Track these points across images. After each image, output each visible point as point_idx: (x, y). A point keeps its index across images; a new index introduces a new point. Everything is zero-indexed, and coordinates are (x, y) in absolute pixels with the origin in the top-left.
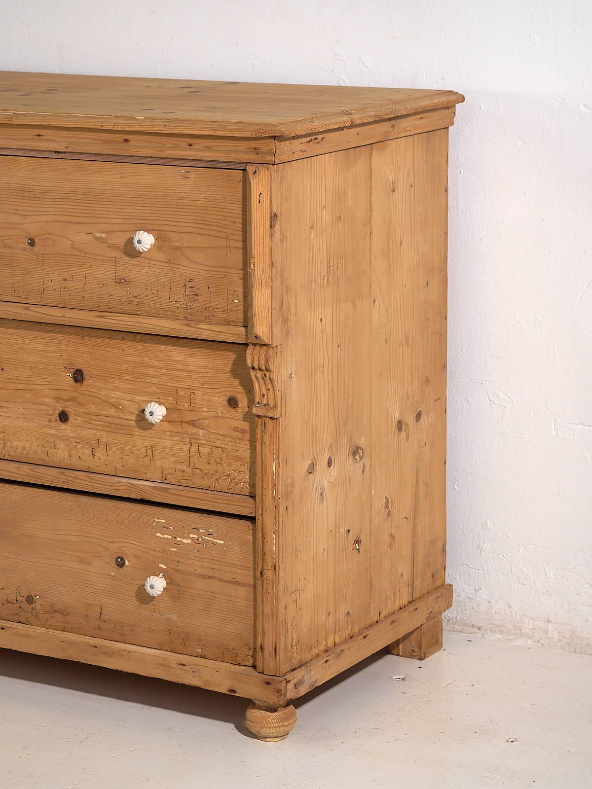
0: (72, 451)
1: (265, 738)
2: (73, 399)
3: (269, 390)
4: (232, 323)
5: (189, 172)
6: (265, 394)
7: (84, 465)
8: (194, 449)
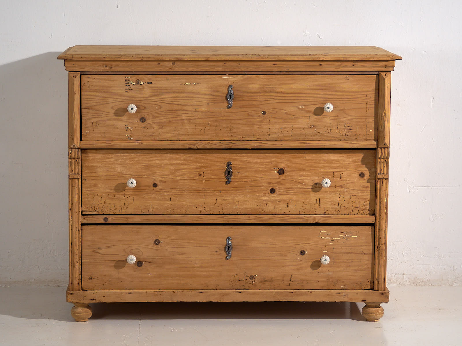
0: (276, 206)
1: (374, 320)
2: (279, 183)
3: (385, 167)
4: (368, 140)
5: (349, 77)
6: (382, 169)
7: (282, 212)
8: (342, 197)
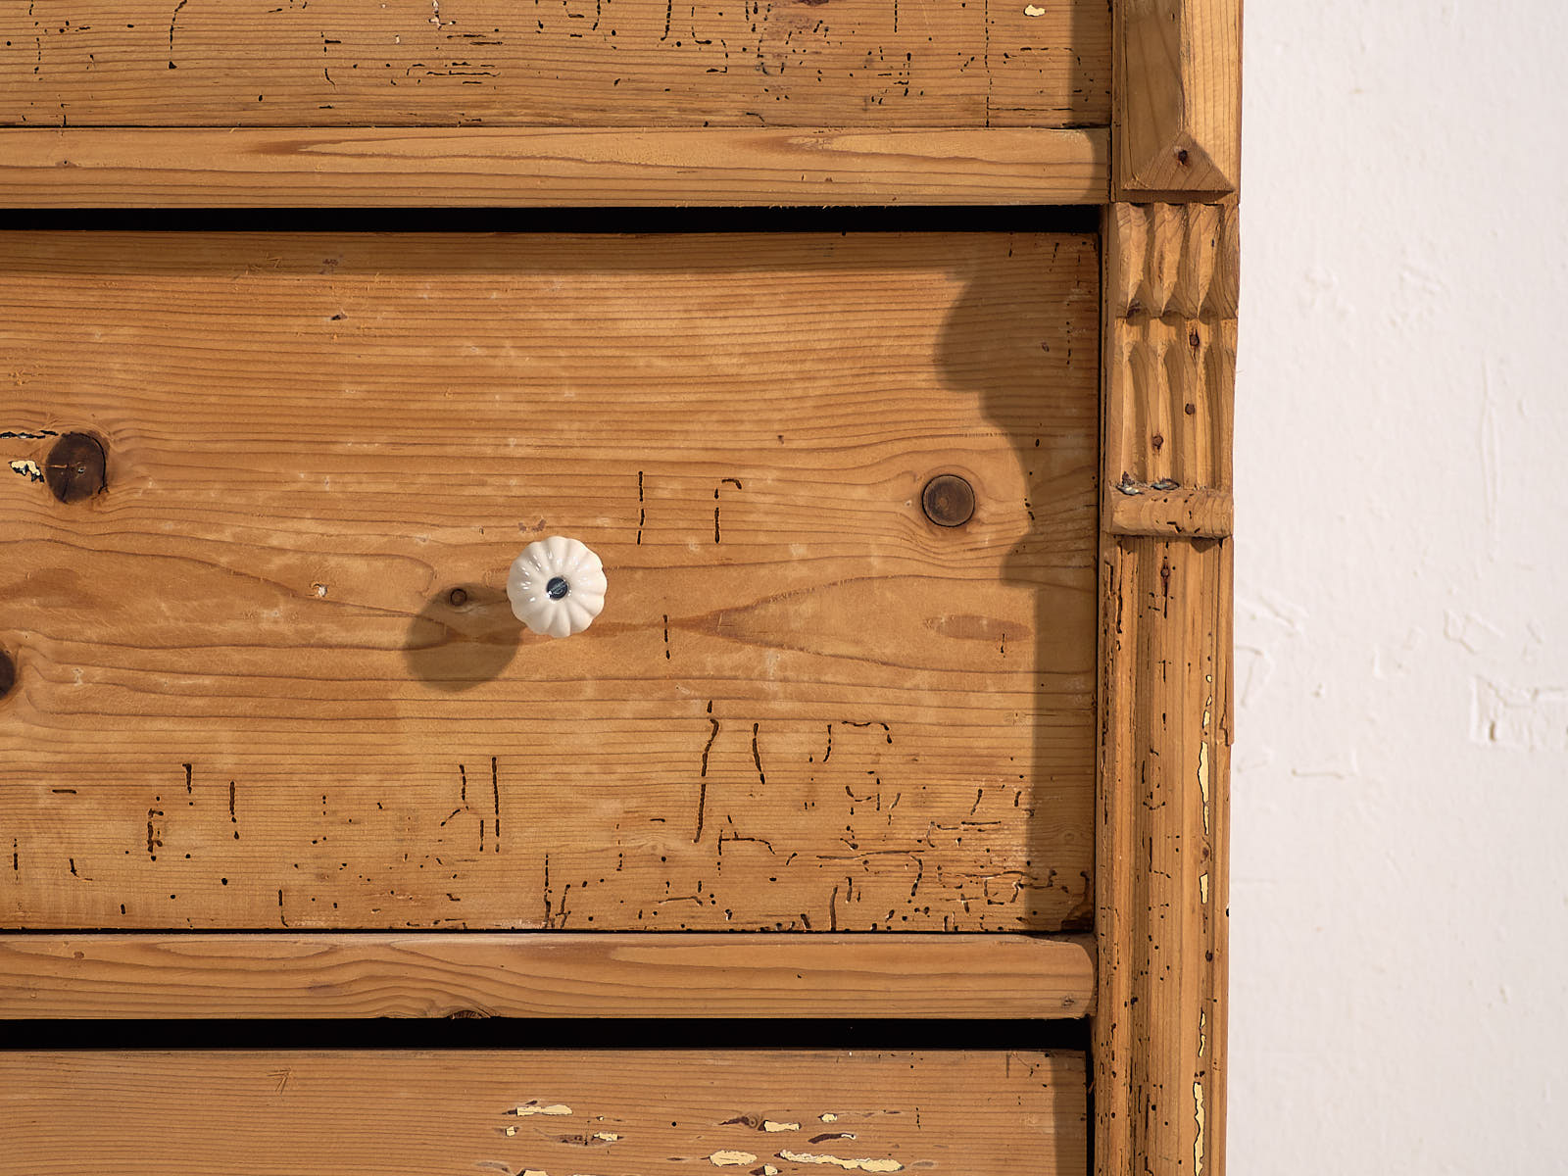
0: (28, 838)
2: (52, 585)
3: (1190, 410)
4: (1007, 117)
6: (1166, 435)
7: (96, 900)
8: (731, 745)
